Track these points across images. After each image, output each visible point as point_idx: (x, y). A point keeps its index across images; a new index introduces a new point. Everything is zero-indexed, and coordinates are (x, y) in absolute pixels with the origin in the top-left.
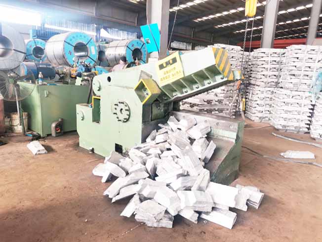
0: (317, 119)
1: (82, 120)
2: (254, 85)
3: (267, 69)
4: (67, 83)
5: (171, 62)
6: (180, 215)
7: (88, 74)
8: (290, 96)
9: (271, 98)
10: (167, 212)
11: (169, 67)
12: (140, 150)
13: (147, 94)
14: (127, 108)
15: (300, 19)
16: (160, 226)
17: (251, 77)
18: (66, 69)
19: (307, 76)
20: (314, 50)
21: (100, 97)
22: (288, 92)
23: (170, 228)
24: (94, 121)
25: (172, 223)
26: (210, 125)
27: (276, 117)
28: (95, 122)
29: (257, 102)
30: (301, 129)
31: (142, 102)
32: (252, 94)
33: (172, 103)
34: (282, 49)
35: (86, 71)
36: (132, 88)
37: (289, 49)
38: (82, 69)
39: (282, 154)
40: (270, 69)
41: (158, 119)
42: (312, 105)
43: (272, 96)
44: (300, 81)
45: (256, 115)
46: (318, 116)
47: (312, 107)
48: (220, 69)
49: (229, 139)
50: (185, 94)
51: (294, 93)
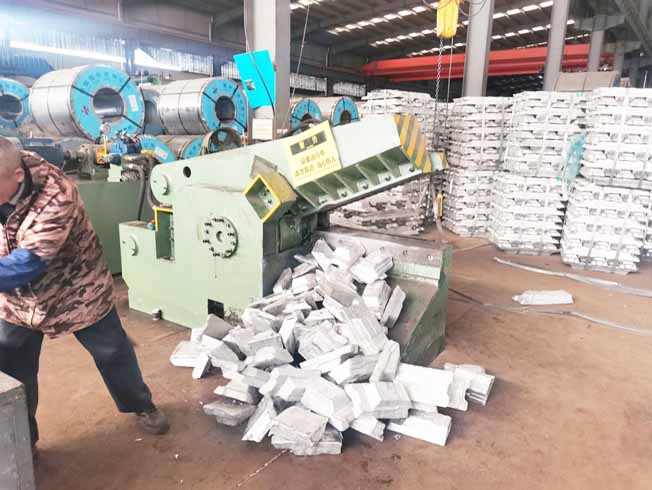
0: (573, 229)
1: (134, 255)
2: (457, 166)
3: (480, 136)
4: (88, 177)
5: (315, 140)
6: (354, 430)
7: (134, 158)
8: (522, 186)
9: (489, 191)
10: (329, 426)
11: (312, 151)
12: (264, 309)
13: (270, 202)
14: (232, 231)
15: (530, 29)
16: (318, 453)
17: (450, 150)
18: (84, 149)
19: (553, 148)
20: (563, 101)
21: (171, 207)
22: (519, 180)
23: (335, 455)
24: (159, 255)
25: (340, 444)
26: (390, 256)
27: (499, 226)
28: (162, 259)
29: (464, 200)
30: (545, 248)
31: (261, 218)
32: (454, 184)
33: (316, 216)
34: (506, 98)
35: (129, 153)
36: (241, 191)
37: (519, 99)
38: (121, 149)
39: (516, 298)
40: (486, 136)
41: (291, 248)
42: (562, 202)
43: (490, 187)
44: (541, 158)
45: (462, 223)
46: (574, 223)
47: (562, 206)
48: (409, 153)
49: (428, 281)
50: (343, 199)
51: (531, 181)
